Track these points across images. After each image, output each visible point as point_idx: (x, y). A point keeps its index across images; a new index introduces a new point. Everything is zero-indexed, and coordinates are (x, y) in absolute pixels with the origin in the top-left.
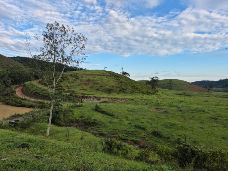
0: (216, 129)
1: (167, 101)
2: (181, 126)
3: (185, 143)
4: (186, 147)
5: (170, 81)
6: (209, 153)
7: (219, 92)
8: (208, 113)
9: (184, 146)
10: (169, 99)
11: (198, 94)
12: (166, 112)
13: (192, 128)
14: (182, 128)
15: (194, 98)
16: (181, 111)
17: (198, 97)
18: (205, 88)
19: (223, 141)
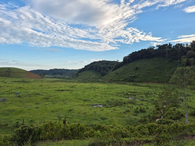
0: (48, 106)
1: (5, 89)
2: (19, 110)
3: (23, 124)
4: (24, 128)
5: (8, 69)
6: (43, 127)
7: (50, 78)
8: (42, 95)
9: (22, 128)
10: (8, 87)
11: (35, 80)
12: (4, 100)
13: (29, 110)
14: (21, 112)
15: (31, 84)
16: (19, 96)
17: (35, 83)
18: (40, 76)
19: (53, 114)
